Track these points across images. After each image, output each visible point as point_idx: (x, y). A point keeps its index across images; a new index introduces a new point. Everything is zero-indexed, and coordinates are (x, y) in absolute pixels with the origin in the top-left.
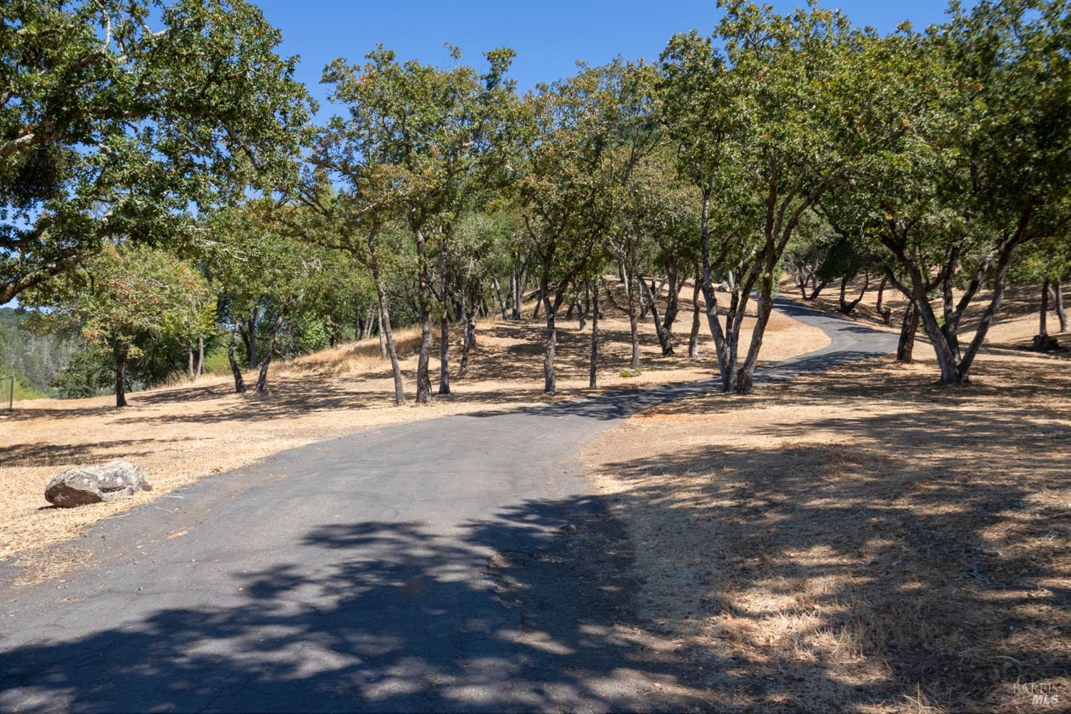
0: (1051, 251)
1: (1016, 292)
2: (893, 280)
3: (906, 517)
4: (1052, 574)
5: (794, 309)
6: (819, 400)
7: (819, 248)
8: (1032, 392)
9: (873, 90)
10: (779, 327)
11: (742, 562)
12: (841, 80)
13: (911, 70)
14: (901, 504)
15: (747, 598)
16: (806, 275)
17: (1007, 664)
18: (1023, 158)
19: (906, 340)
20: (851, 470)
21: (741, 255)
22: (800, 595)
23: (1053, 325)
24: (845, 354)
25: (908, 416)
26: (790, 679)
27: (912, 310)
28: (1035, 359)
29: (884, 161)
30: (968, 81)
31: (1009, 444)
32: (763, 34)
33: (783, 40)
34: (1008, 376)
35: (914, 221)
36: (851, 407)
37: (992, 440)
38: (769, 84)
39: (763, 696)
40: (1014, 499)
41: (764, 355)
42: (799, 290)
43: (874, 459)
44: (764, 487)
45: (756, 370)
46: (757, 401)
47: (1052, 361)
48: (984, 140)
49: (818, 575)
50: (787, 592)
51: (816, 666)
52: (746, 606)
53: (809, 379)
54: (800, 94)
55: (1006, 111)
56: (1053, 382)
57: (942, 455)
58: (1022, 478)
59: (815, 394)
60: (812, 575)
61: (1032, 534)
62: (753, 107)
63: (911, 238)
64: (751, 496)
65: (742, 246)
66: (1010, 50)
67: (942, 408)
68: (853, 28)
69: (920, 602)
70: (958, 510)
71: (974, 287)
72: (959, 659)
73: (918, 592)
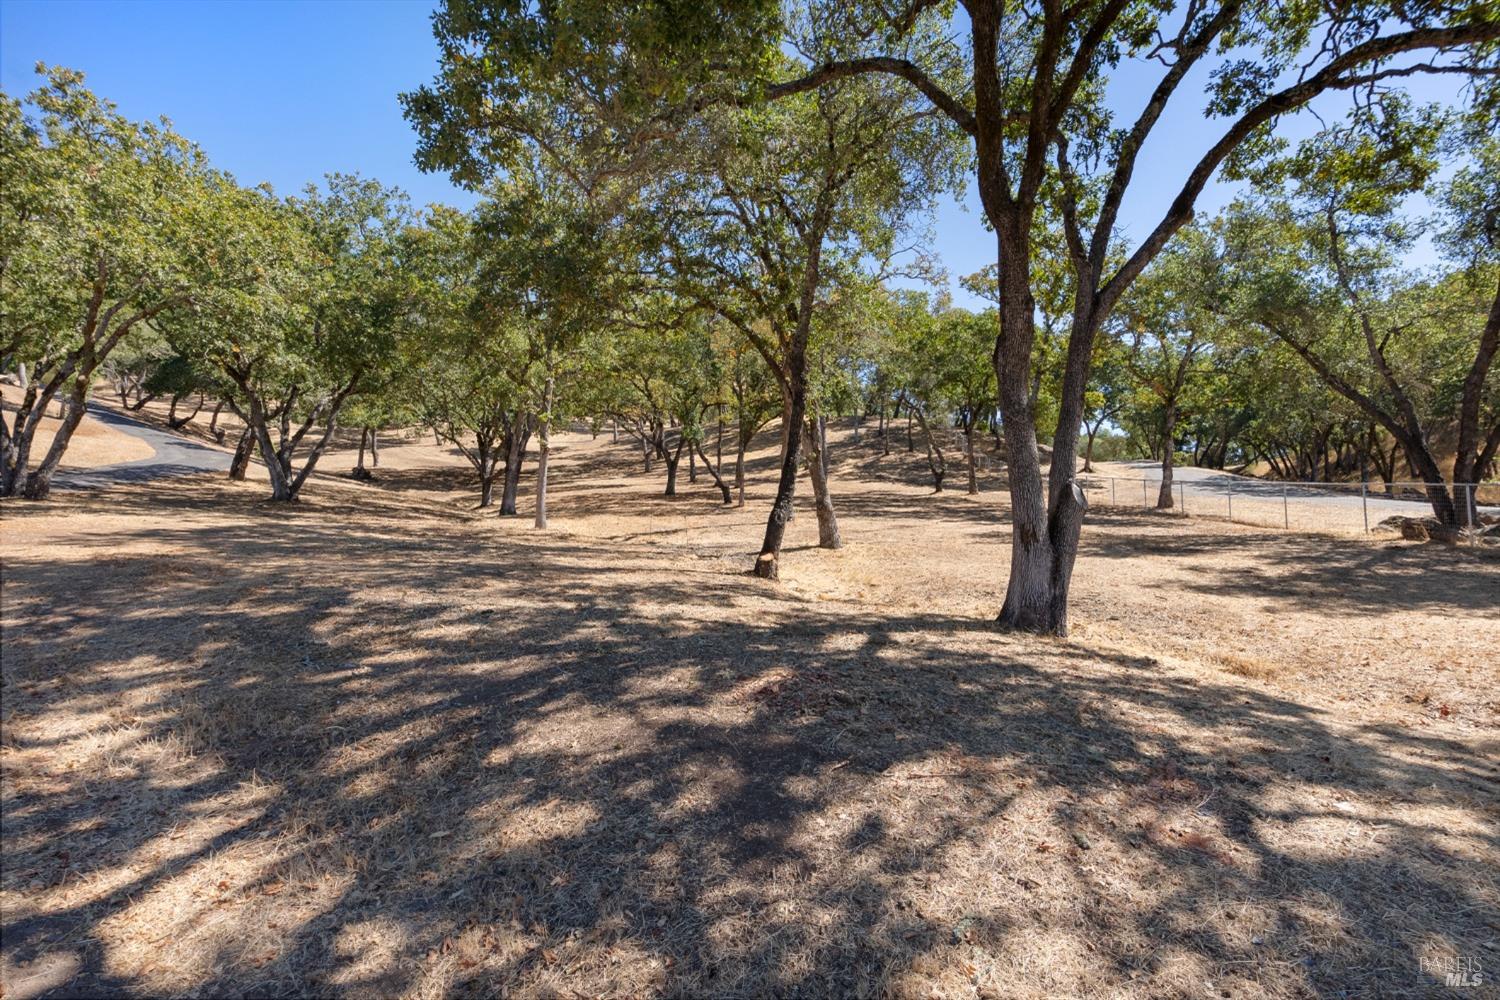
0: (372, 405)
1: (341, 431)
2: (232, 405)
3: (242, 620)
4: (371, 654)
5: (110, 417)
6: (139, 510)
7: (149, 361)
8: (351, 511)
9: (230, 231)
10: (90, 433)
11: (32, 686)
12: (195, 210)
13: (269, 227)
14: (236, 608)
15: (40, 725)
16: (130, 385)
17: (335, 733)
18: (359, 331)
19: (240, 460)
20: (181, 579)
21: (44, 350)
22: (117, 710)
23: (368, 461)
24: (172, 468)
25: (241, 528)
26: (102, 800)
27: (249, 435)
28: (352, 485)
29: (237, 299)
30: (320, 255)
31: (335, 553)
32: (100, 128)
33: (127, 145)
34: (332, 498)
35: (260, 359)
36: (178, 518)
37: (321, 550)
38: (104, 183)
39: (63, 829)
40: (340, 598)
41: (68, 459)
42: (119, 399)
43: (208, 568)
44: (68, 602)
45: (54, 475)
46: (55, 508)
47: (365, 488)
48: (329, 306)
49: (139, 686)
50: (99, 709)
51: (136, 779)
52: (38, 734)
53: (125, 489)
54: (143, 205)
55: (350, 289)
56: (367, 504)
57: (274, 563)
58: (346, 580)
59: (134, 504)
60: (131, 687)
61: (355, 624)
62: (78, 198)
63: (253, 373)
64: (49, 612)
65: (48, 341)
66: (356, 243)
67: (274, 521)
68: (210, 166)
69: (255, 694)
70: (292, 609)
71: (309, 422)
72: (292, 738)
73: (254, 686)
